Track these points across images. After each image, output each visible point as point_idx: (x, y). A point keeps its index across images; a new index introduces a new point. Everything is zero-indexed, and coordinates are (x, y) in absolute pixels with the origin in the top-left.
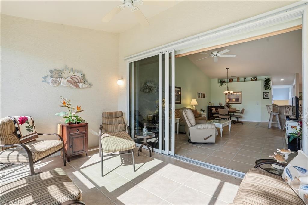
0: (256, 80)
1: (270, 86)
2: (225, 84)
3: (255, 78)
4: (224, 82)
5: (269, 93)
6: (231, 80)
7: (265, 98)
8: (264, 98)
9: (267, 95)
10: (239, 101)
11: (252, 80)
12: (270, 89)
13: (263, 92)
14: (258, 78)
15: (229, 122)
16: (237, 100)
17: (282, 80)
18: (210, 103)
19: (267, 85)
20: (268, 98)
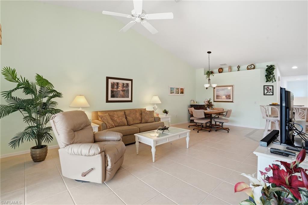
0: (254, 68)
1: (274, 76)
2: (213, 75)
3: (253, 66)
4: (212, 73)
5: (273, 86)
6: (221, 71)
7: (267, 94)
8: (264, 95)
9: (270, 89)
10: (230, 99)
11: (248, 69)
12: (274, 80)
13: (264, 86)
14: (257, 65)
15: (186, 133)
16: (228, 97)
17: (295, 67)
18: (192, 101)
19: (270, 75)
20: (272, 94)
